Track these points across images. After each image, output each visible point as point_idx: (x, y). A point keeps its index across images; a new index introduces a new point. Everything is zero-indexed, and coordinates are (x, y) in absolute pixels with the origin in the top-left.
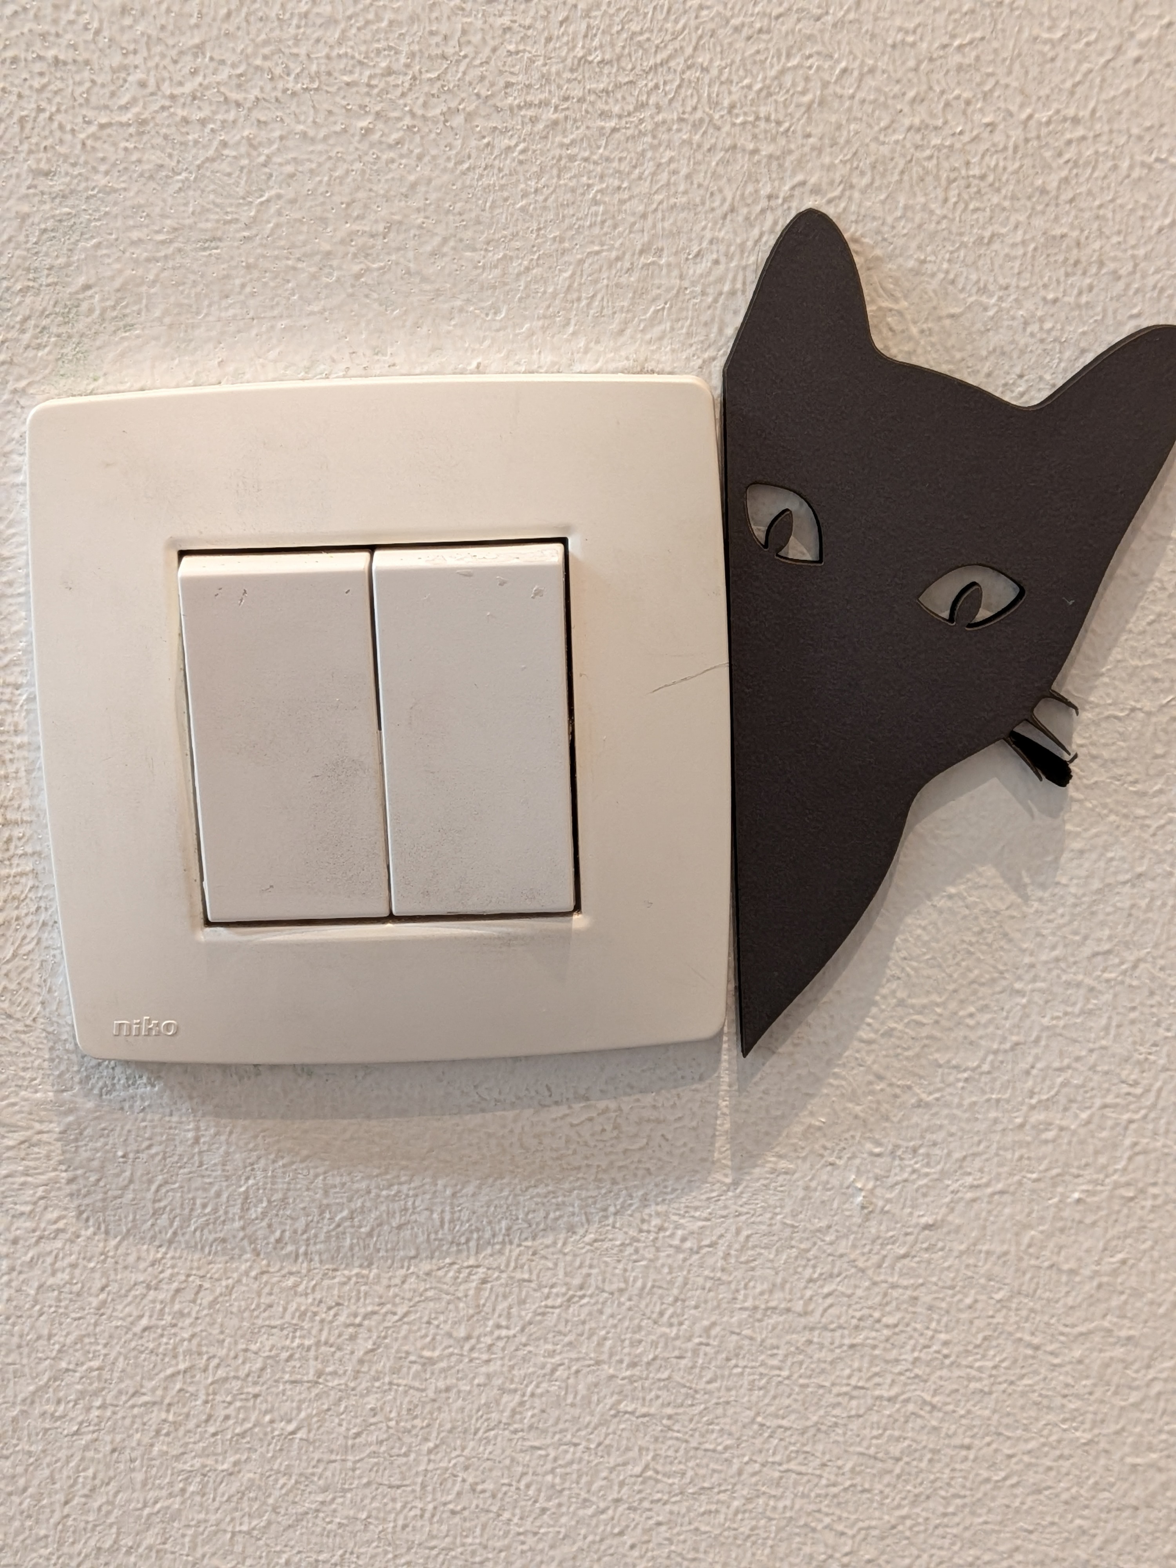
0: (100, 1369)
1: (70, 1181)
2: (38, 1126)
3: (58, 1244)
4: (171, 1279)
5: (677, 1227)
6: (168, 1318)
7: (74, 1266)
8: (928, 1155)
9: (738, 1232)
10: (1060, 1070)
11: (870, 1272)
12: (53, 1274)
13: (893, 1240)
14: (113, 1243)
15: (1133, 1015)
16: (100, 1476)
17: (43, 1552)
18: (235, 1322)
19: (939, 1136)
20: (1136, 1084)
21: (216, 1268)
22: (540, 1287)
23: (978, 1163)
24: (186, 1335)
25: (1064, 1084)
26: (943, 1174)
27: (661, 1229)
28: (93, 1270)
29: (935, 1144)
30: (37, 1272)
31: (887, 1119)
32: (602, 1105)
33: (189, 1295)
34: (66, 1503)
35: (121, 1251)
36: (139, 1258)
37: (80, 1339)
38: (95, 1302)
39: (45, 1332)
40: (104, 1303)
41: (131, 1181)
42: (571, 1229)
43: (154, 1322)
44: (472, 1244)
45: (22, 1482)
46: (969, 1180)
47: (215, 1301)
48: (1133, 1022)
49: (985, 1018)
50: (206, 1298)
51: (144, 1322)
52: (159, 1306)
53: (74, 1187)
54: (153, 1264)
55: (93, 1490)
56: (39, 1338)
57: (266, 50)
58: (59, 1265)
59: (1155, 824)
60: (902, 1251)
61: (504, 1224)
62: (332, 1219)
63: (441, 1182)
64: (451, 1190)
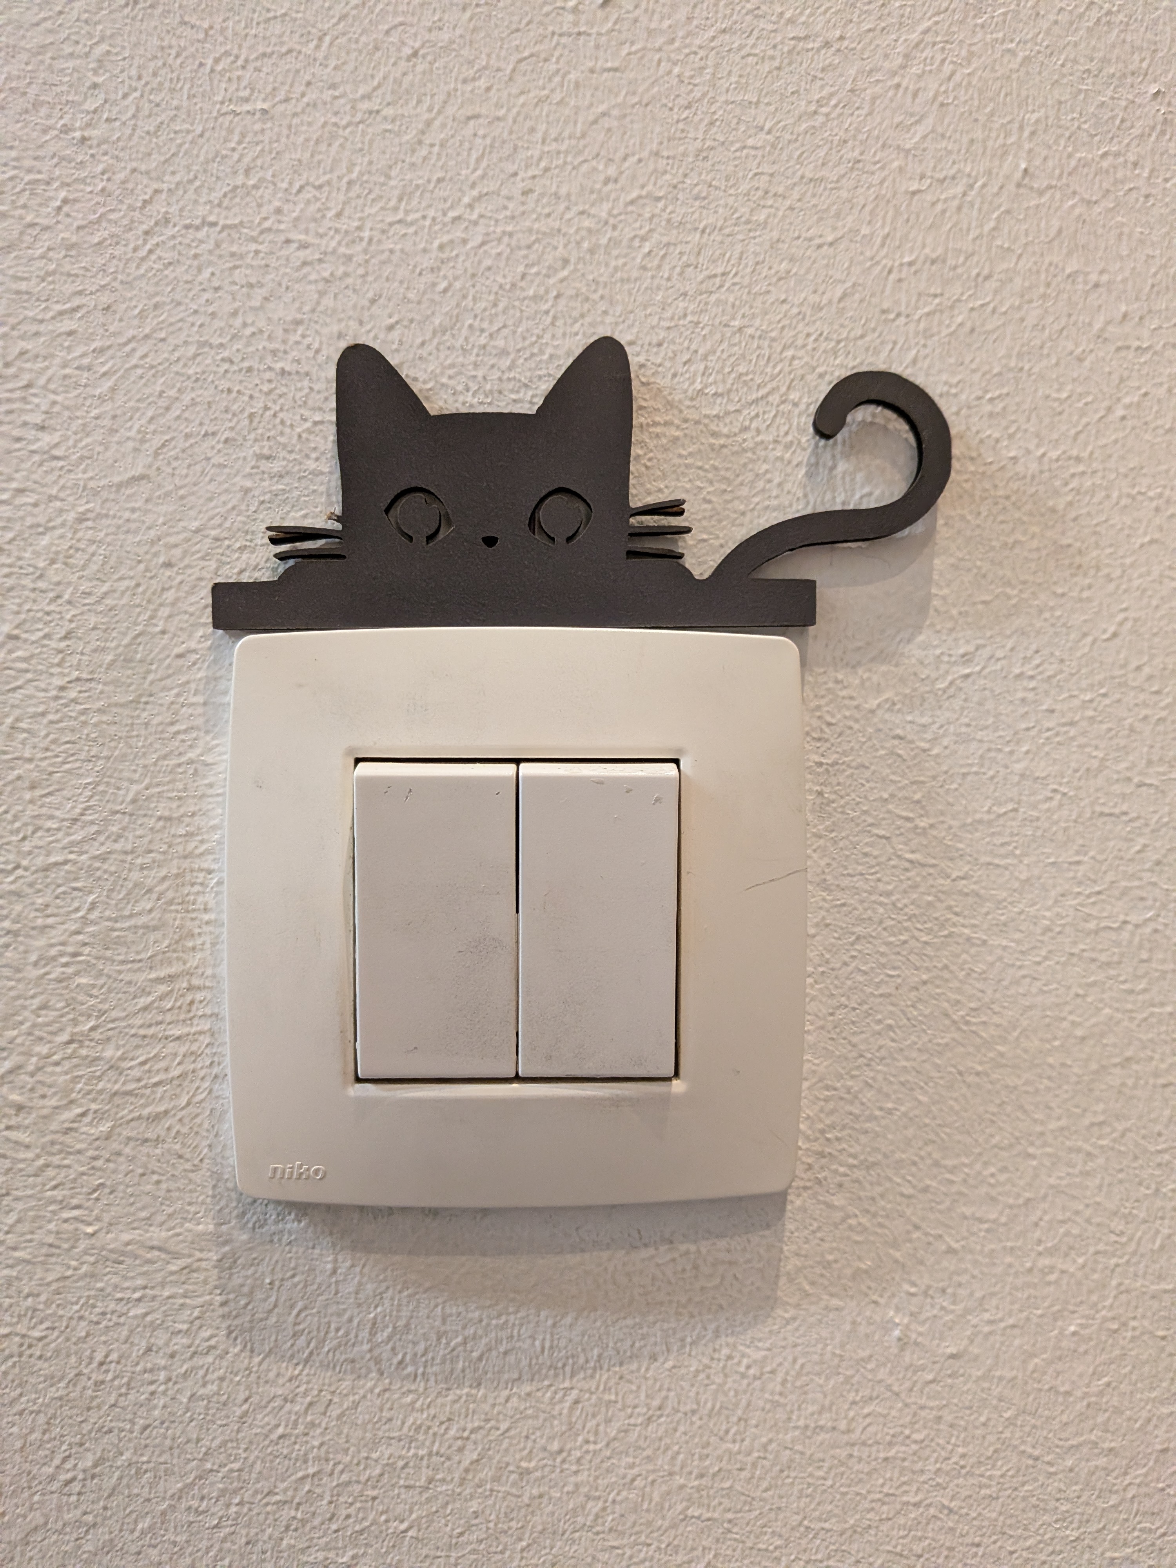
0: (240, 1470)
1: (223, 1304)
3: (210, 1359)
4: (306, 1393)
5: (743, 1356)
6: (301, 1428)
7: (222, 1379)
8: (954, 1295)
10: (1063, 1222)
12: (204, 1385)
13: (923, 1368)
15: (1121, 1176)
18: (359, 1433)
19: (964, 1278)
20: (1122, 1233)
21: (345, 1385)
22: (624, 1407)
23: (994, 1301)
24: (316, 1443)
25: (1066, 1233)
27: (730, 1357)
28: (239, 1383)
29: (960, 1285)
30: (190, 1382)
31: (921, 1262)
32: (684, 1248)
33: (320, 1408)
35: (264, 1367)
36: (278, 1375)
37: (224, 1443)
38: (239, 1411)
39: (194, 1436)
40: (246, 1413)
41: (275, 1306)
42: (653, 1357)
43: (289, 1429)
44: (568, 1368)
46: (987, 1316)
47: (343, 1414)
48: (1121, 1181)
49: (1003, 1177)
50: (335, 1411)
51: (281, 1431)
52: (293, 1417)
54: (290, 1380)
56: (189, 1441)
57: (451, 372)
58: (209, 1377)
61: (596, 1351)
62: (448, 1344)
63: (543, 1314)
64: (550, 1322)
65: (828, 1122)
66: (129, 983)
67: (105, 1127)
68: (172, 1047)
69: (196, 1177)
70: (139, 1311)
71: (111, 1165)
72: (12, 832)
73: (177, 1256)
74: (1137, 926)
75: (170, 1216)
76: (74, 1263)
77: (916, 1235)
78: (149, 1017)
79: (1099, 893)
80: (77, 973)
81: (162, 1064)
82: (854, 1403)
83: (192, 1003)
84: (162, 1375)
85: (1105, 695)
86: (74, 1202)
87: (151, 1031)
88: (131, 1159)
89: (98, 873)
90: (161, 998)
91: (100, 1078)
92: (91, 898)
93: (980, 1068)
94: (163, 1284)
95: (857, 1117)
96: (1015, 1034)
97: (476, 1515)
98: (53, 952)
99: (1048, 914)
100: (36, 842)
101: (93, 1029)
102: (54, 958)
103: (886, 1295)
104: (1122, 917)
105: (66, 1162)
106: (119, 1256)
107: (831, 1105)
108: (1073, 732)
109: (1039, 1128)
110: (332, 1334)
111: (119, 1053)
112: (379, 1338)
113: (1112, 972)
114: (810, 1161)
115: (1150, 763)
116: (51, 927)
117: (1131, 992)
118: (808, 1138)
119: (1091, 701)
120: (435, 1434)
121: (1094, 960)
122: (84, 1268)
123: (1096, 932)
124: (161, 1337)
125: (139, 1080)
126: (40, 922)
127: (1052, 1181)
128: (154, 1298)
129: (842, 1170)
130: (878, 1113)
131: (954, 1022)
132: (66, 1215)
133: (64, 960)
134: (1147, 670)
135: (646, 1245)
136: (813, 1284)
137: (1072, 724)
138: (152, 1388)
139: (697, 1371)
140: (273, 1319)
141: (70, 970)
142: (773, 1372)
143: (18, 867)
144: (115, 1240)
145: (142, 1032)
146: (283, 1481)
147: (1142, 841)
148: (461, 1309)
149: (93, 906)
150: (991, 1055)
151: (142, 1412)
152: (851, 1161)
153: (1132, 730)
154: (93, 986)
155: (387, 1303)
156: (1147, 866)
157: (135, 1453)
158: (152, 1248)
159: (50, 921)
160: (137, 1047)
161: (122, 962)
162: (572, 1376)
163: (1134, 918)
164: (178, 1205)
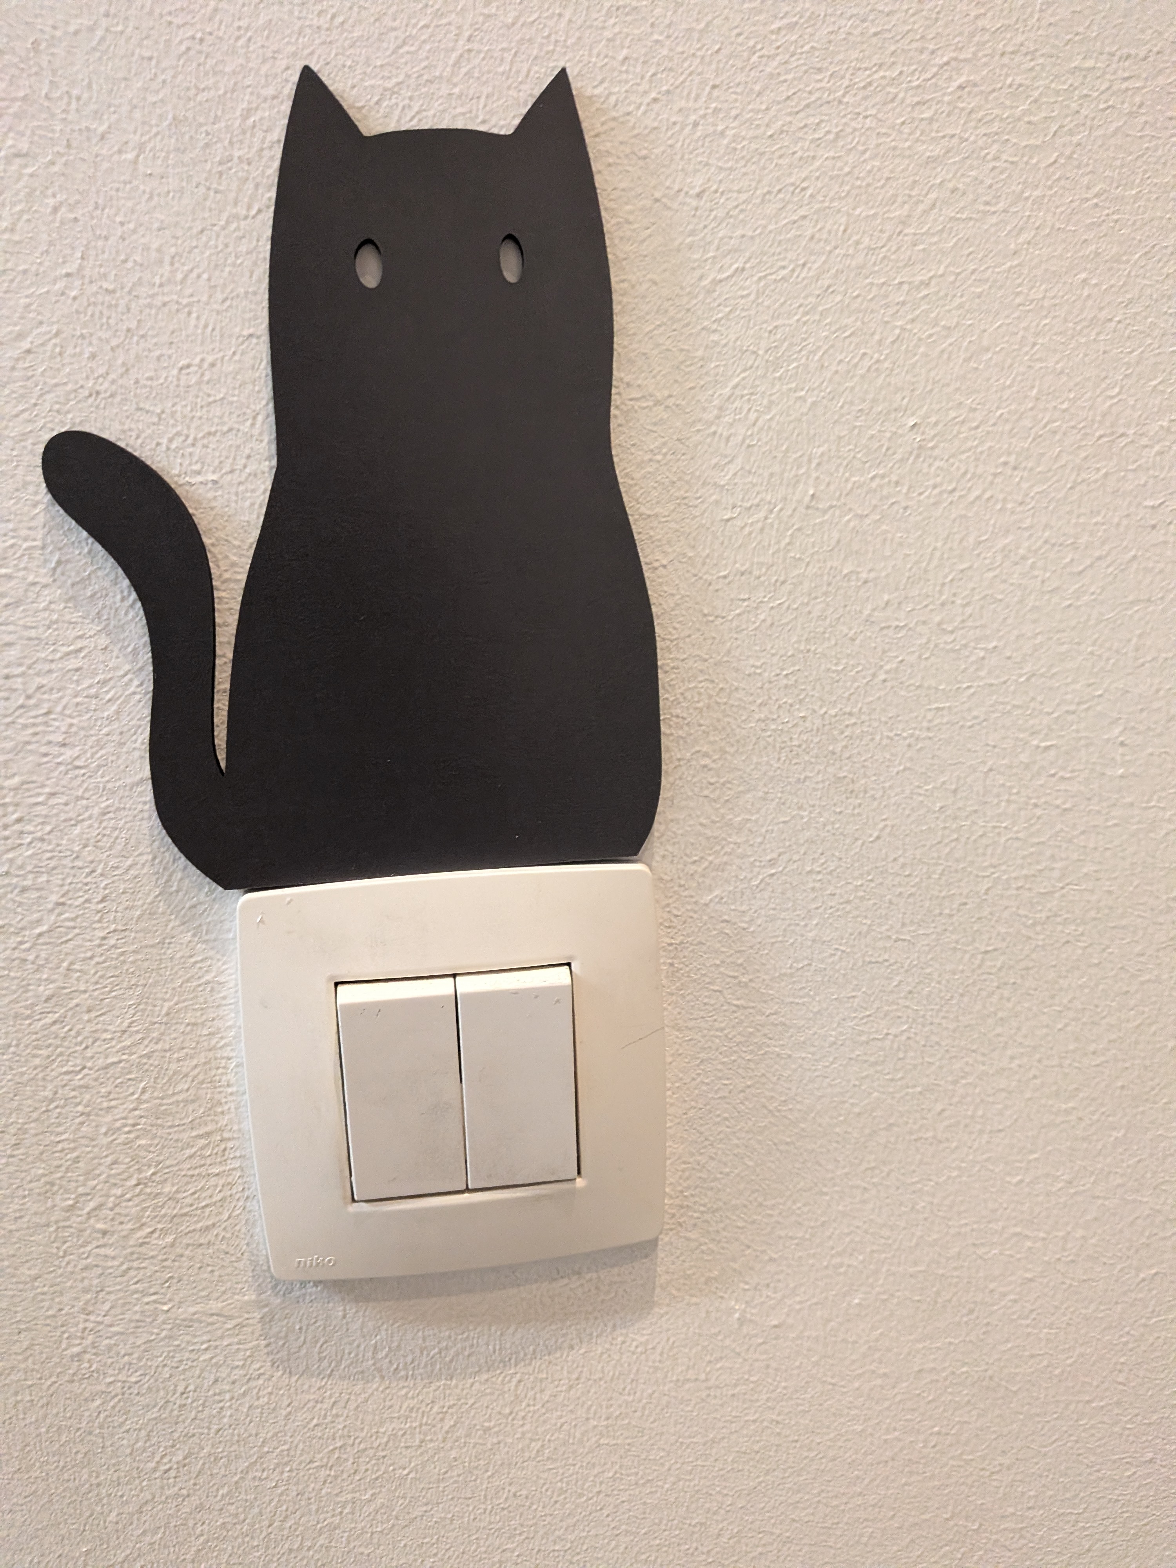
0: (288, 1450)
1: (267, 1345)
2: (246, 1316)
3: (261, 1382)
4: (331, 1396)
5: (633, 1340)
6: (329, 1419)
7: (271, 1394)
8: (775, 1288)
9: (668, 1339)
10: (849, 1234)
11: (743, 1354)
12: (258, 1399)
13: (756, 1336)
14: (294, 1378)
15: (888, 1201)
16: (291, 1509)
17: (258, 1554)
18: (370, 1417)
19: (781, 1277)
21: (358, 1388)
22: (553, 1381)
23: (803, 1289)
24: (340, 1427)
25: (852, 1241)
26: (784, 1297)
27: (623, 1342)
28: (283, 1395)
29: (779, 1281)
30: (247, 1398)
31: (752, 1268)
32: (588, 1276)
33: (342, 1404)
34: (270, 1526)
35: (300, 1382)
36: (310, 1387)
37: (276, 1434)
38: (284, 1413)
39: (254, 1432)
40: (290, 1413)
41: (304, 1343)
42: (571, 1348)
43: (321, 1420)
44: (513, 1361)
45: (242, 1517)
46: (798, 1299)
47: (358, 1406)
48: (888, 1205)
49: (806, 1209)
50: (352, 1405)
51: (315, 1421)
52: (323, 1412)
53: (269, 1349)
54: (319, 1389)
55: (286, 1517)
56: (250, 1436)
58: (261, 1393)
59: (898, 1096)
60: (761, 1341)
61: (531, 1348)
62: (428, 1354)
63: (493, 1329)
64: (499, 1333)
65: (685, 1185)
66: (177, 1141)
67: (169, 1239)
68: (213, 1181)
69: (240, 1265)
70: (207, 1356)
71: (177, 1264)
72: (76, 1044)
73: (230, 1318)
74: (896, 1036)
75: (224, 1293)
76: (156, 1331)
77: (748, 1252)
78: (195, 1161)
79: (869, 1016)
80: (137, 1137)
81: (208, 1193)
82: (710, 1362)
83: (225, 1149)
84: (228, 1396)
85: (871, 880)
86: (152, 1290)
87: (197, 1172)
88: (191, 1258)
89: (146, 1067)
90: (202, 1149)
91: (162, 1207)
92: (143, 1084)
93: (788, 1140)
94: (222, 1337)
95: (705, 1180)
96: (813, 1115)
97: (455, 1459)
98: (118, 1124)
99: (833, 1033)
100: (95, 1049)
101: (153, 1174)
102: (119, 1129)
103: (729, 1292)
104: (885, 1031)
105: (143, 1265)
106: (188, 1322)
107: (687, 1174)
108: (848, 908)
109: (830, 1175)
110: (346, 1356)
111: (175, 1189)
112: (380, 1356)
113: (879, 1068)
114: (673, 1211)
115: (904, 925)
116: (115, 1107)
117: (892, 1080)
118: (671, 1197)
119: (861, 885)
120: (423, 1412)
121: (866, 1061)
122: (164, 1334)
123: (867, 1043)
124: (224, 1372)
125: (191, 1205)
126: (105, 1105)
127: (840, 1208)
128: (216, 1347)
129: (696, 1215)
130: (719, 1176)
131: (770, 1111)
132: (146, 1300)
133: (127, 1129)
134: (901, 860)
135: (562, 1277)
136: (678, 1290)
137: (848, 902)
138: (221, 1404)
139: (602, 1353)
140: (304, 1351)
141: (132, 1136)
142: (654, 1348)
143: (84, 1068)
144: (185, 1312)
145: (190, 1173)
146: (319, 1453)
147: (899, 978)
148: (436, 1331)
149: (144, 1091)
150: (796, 1130)
151: (215, 1420)
152: (702, 1209)
153: (891, 903)
154: (151, 1145)
155: (383, 1333)
156: (902, 995)
157: (213, 1446)
158: (212, 1315)
159: (113, 1103)
160: (187, 1183)
161: (170, 1127)
162: (516, 1365)
163: (893, 1031)
164: (229, 1285)
